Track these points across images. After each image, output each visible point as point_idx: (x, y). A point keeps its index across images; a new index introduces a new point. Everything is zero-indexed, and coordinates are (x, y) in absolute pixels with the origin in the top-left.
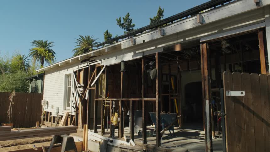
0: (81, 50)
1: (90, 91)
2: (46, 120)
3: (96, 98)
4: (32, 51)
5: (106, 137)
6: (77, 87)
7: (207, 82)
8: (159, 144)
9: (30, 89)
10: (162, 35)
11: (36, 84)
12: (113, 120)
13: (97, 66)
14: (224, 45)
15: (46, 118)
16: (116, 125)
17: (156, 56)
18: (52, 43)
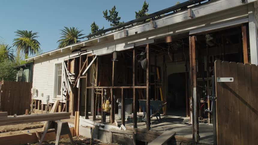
0: (66, 41)
1: (81, 80)
2: (35, 108)
3: (87, 86)
4: (17, 41)
5: (97, 123)
6: (68, 76)
7: (194, 71)
8: (149, 128)
9: (17, 78)
10: (154, 27)
11: (23, 73)
12: (104, 107)
13: (88, 56)
14: (208, 38)
15: (35, 106)
16: (107, 111)
17: (147, 47)
18: (36, 33)
